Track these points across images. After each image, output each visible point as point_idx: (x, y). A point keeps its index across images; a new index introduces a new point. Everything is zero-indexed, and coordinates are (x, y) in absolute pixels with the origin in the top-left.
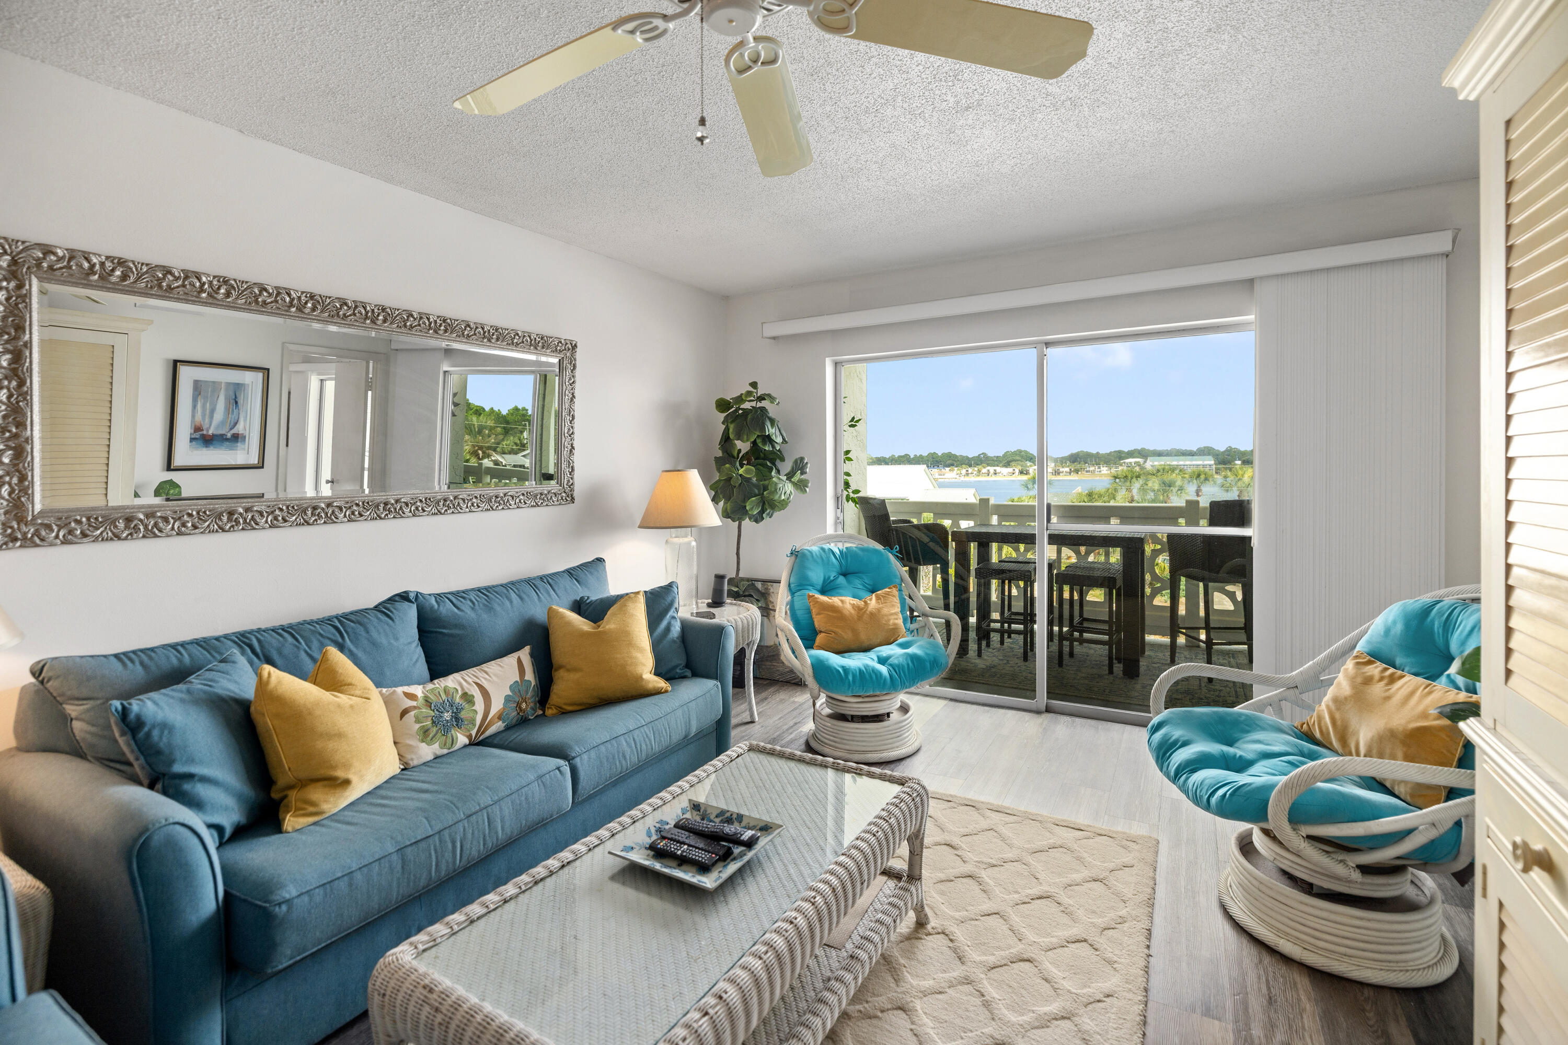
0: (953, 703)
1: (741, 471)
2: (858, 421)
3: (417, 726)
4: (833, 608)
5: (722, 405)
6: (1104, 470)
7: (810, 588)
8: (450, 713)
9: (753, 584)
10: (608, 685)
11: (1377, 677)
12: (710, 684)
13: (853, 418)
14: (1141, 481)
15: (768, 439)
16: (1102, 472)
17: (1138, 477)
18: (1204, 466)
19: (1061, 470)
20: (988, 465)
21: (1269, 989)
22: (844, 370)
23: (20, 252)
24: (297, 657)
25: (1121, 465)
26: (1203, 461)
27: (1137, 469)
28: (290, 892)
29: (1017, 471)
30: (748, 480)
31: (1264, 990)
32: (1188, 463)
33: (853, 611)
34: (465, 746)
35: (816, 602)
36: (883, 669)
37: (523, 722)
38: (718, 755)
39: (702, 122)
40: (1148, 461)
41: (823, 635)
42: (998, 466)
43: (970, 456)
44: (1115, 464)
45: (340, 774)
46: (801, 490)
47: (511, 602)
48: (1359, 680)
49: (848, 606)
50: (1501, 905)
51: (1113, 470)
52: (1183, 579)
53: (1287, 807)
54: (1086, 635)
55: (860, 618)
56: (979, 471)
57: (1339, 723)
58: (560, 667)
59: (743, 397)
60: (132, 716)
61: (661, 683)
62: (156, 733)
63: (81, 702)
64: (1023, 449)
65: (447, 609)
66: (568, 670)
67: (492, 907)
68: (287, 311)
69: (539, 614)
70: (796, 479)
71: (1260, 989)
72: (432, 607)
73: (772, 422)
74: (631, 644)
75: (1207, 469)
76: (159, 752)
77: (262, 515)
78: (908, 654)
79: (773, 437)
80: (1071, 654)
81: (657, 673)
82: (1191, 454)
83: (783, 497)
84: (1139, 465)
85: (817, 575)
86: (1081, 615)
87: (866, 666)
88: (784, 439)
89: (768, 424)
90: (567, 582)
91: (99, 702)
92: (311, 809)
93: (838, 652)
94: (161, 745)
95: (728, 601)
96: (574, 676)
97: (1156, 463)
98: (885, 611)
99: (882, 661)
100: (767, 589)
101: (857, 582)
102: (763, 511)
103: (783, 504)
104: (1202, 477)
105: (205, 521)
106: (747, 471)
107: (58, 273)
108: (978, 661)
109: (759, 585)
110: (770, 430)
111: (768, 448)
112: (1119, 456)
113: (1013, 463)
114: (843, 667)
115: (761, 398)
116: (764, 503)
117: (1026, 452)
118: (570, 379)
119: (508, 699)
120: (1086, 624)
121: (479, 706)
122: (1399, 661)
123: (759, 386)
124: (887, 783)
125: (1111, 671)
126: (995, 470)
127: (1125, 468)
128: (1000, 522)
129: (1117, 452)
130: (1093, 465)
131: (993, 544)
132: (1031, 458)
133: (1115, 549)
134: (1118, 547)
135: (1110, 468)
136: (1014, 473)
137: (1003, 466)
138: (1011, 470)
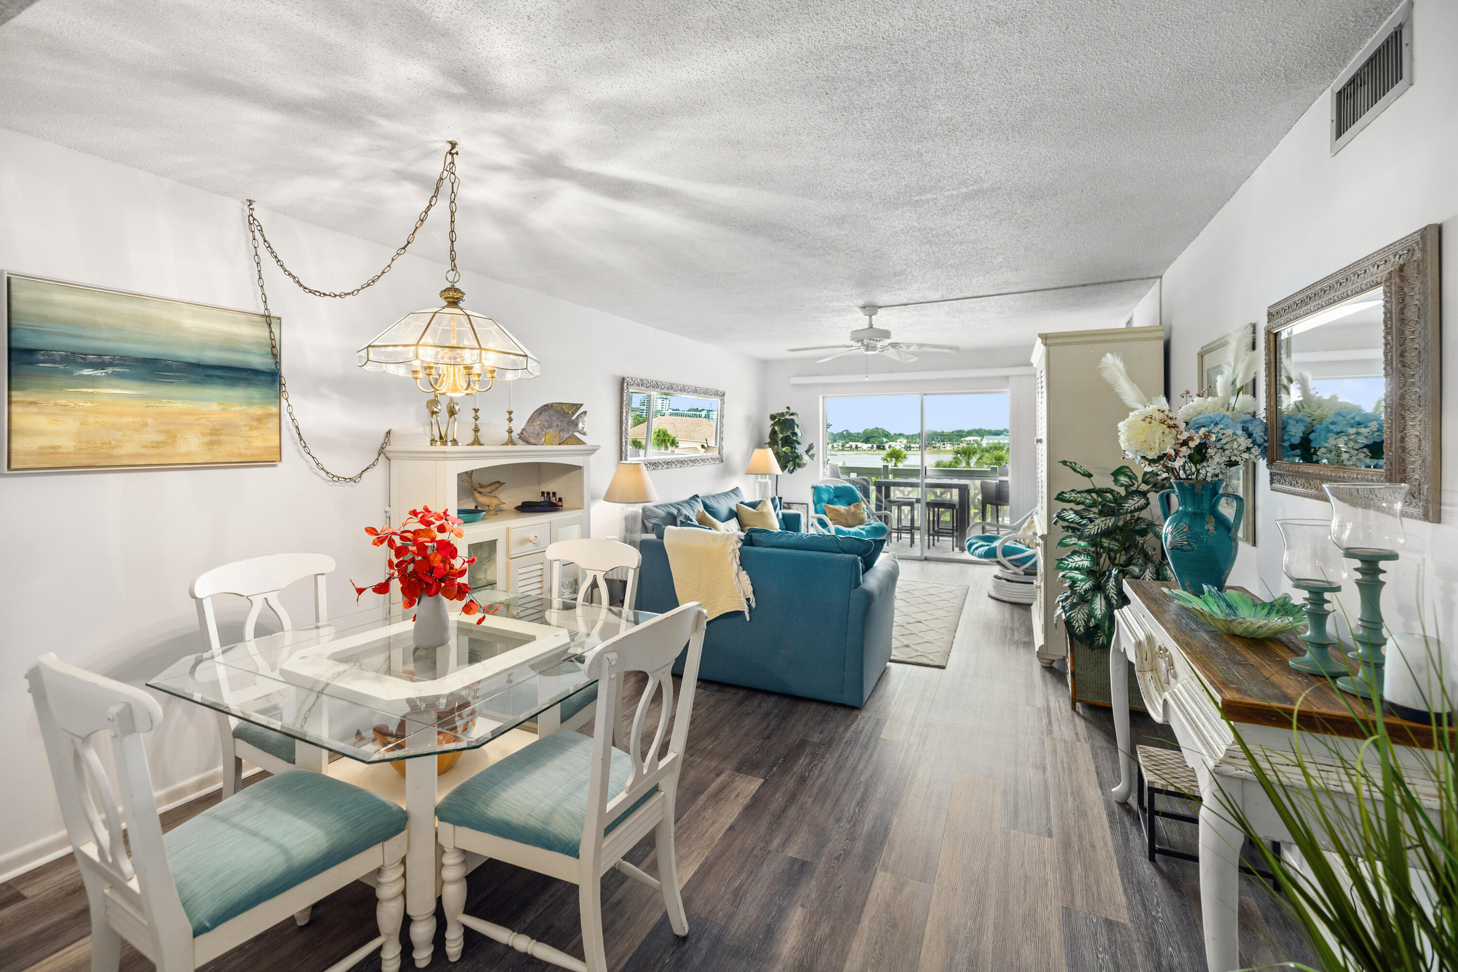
1: (783, 449)
4: (836, 510)
5: (773, 417)
6: (948, 447)
7: (823, 502)
15: (795, 434)
16: (947, 448)
17: (975, 453)
19: (913, 445)
22: (826, 400)
23: (628, 381)
25: (962, 442)
27: (976, 445)
29: (875, 446)
30: (787, 453)
33: (846, 511)
35: (828, 506)
40: (984, 439)
41: (833, 521)
42: (859, 442)
44: (957, 441)
46: (812, 459)
48: (1031, 522)
49: (844, 509)
51: (956, 447)
53: (1002, 550)
55: (848, 514)
59: (783, 414)
64: (880, 427)
70: (809, 453)
73: (797, 426)
74: (772, 517)
78: (871, 527)
79: (798, 433)
80: (934, 543)
83: (805, 462)
84: (977, 443)
85: (825, 497)
88: (802, 434)
89: (795, 427)
90: (733, 495)
97: (990, 441)
98: (858, 512)
99: (861, 529)
102: (794, 469)
103: (804, 465)
105: (652, 466)
106: (787, 449)
107: (633, 386)
110: (797, 430)
111: (795, 438)
112: (959, 435)
113: (872, 439)
114: (848, 531)
115: (792, 414)
116: (795, 464)
117: (883, 430)
123: (790, 409)
125: (953, 550)
126: (857, 446)
127: (964, 445)
128: (894, 478)
129: (958, 431)
130: (939, 442)
131: (892, 488)
132: (887, 435)
133: (955, 492)
134: (957, 490)
135: (953, 444)
136: (872, 448)
137: (863, 442)
138: (870, 445)
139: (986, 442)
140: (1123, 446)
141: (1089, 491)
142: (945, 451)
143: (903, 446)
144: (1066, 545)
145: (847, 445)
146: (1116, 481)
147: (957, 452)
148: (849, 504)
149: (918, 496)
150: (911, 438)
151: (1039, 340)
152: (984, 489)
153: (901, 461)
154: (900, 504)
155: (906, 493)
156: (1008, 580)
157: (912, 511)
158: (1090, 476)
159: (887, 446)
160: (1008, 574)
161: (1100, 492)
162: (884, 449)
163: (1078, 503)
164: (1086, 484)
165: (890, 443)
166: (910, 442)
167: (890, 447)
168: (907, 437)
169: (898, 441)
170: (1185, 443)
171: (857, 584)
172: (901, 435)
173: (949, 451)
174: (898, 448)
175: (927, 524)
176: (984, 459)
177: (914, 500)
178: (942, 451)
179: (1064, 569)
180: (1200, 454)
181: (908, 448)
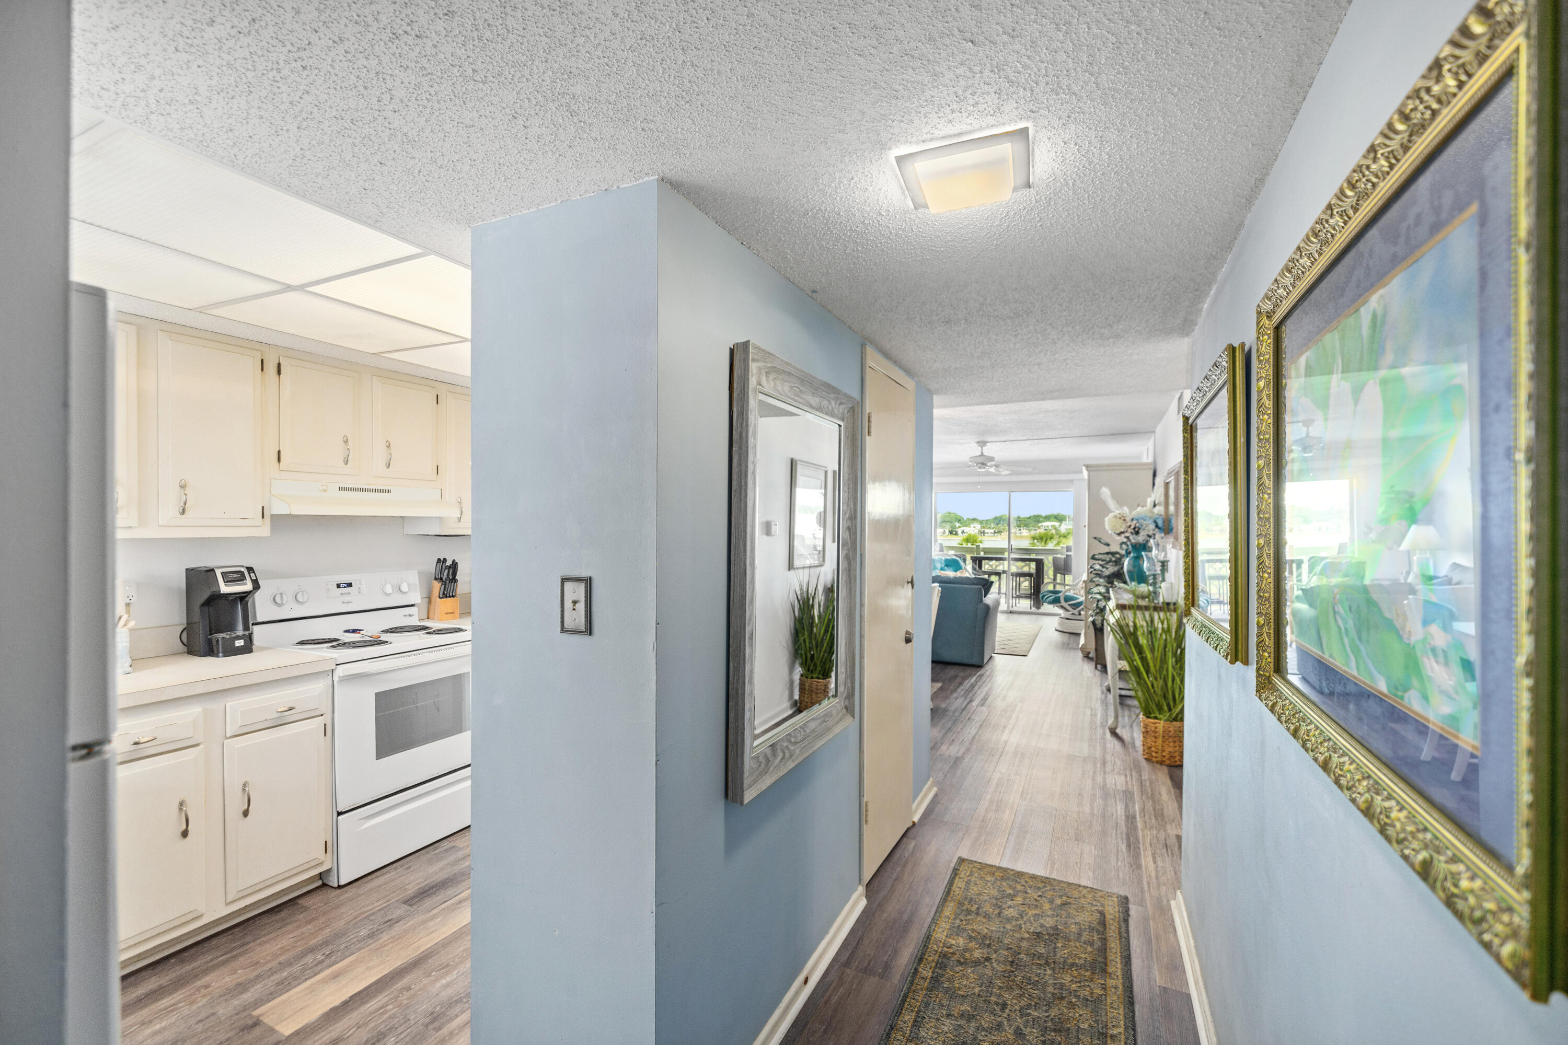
6: (1025, 532)
16: (1023, 534)
17: (1051, 538)
19: (987, 531)
25: (1039, 528)
40: (1063, 525)
44: (1034, 526)
51: (1033, 533)
84: (1055, 529)
112: (1036, 520)
127: (1042, 531)
129: (1034, 516)
133: (1033, 565)
134: (1034, 563)
135: (1029, 529)
139: (1065, 528)
140: (1107, 528)
141: (1108, 553)
142: (1022, 537)
144: (1094, 582)
146: (1121, 548)
147: (1034, 538)
148: (956, 571)
151: (1084, 468)
152: (1055, 560)
156: (1067, 619)
158: (1108, 545)
159: (959, 531)
160: (1068, 615)
161: (1113, 554)
162: (956, 534)
163: (1103, 561)
164: (1106, 549)
165: (963, 528)
166: (984, 527)
167: (963, 532)
168: (981, 522)
169: (972, 526)
170: (1130, 526)
171: (981, 601)
172: (974, 520)
173: (1026, 537)
174: (971, 533)
178: (1018, 537)
179: (1092, 593)
180: (1137, 532)
181: (982, 533)
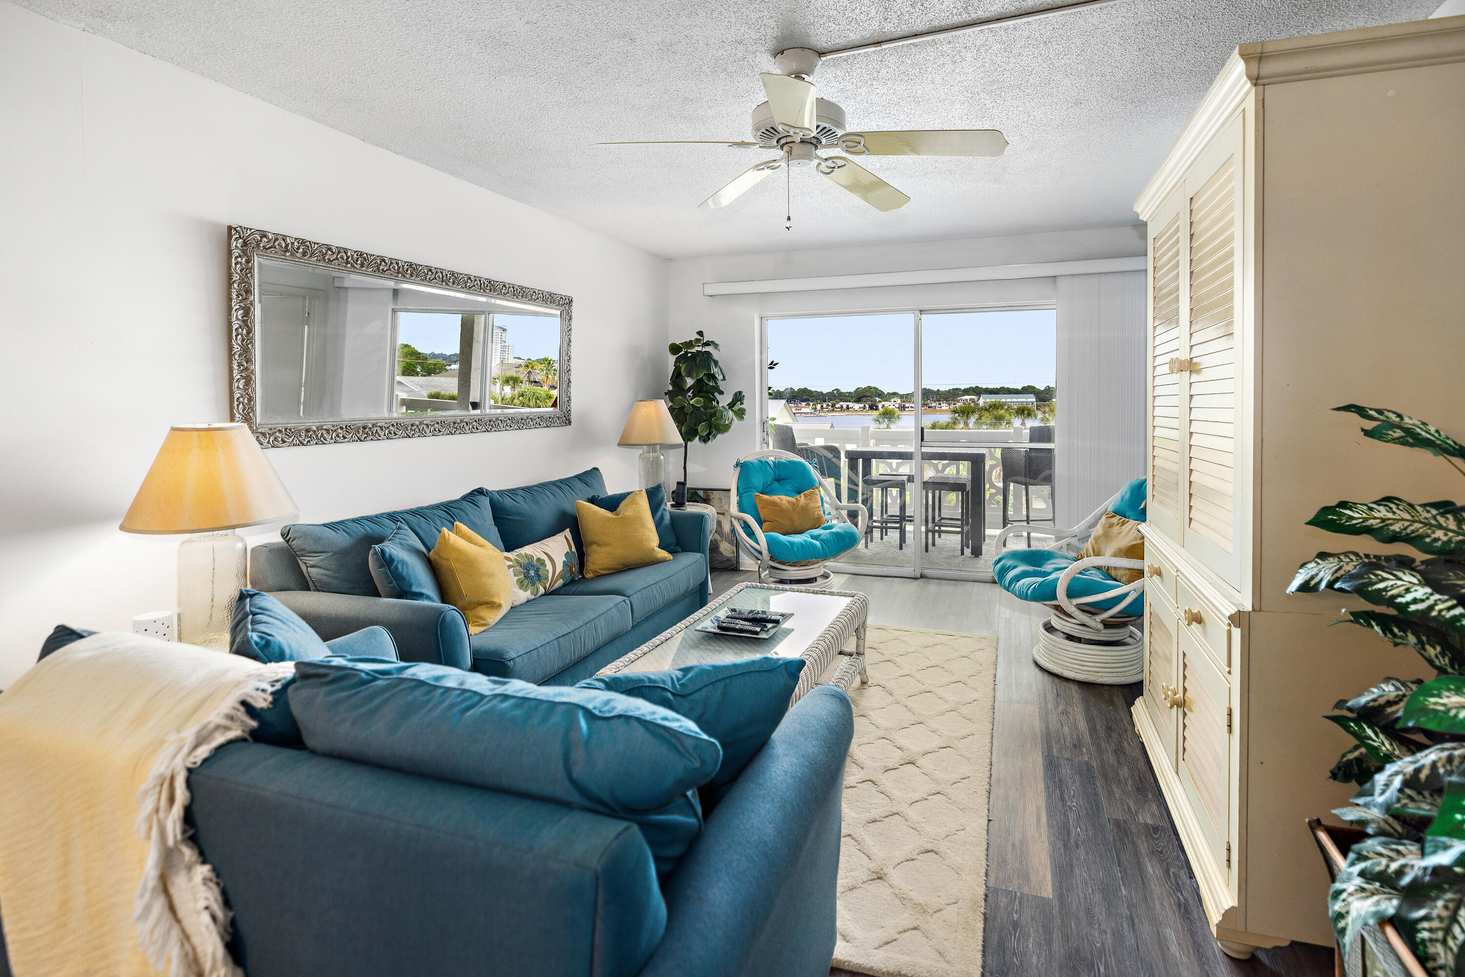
0: (854, 576)
1: (692, 402)
2: (775, 365)
3: (516, 578)
4: (774, 504)
5: (674, 349)
6: (945, 406)
7: (754, 490)
8: (533, 571)
9: (696, 493)
10: (632, 555)
11: (1116, 524)
12: (698, 555)
13: (772, 362)
14: (976, 416)
15: (713, 377)
16: (943, 408)
17: (973, 412)
18: (1027, 403)
19: (907, 405)
20: (842, 400)
21: (1057, 691)
22: (766, 324)
23: (248, 237)
24: (431, 530)
25: (958, 401)
26: (1026, 398)
27: (972, 405)
28: (513, 654)
29: (867, 406)
30: (697, 409)
31: (1055, 691)
32: (1014, 400)
33: (789, 506)
34: (542, 595)
35: (761, 499)
36: (817, 543)
37: (572, 582)
38: (701, 607)
39: (789, 218)
40: (981, 398)
41: (767, 523)
42: (850, 401)
43: (825, 392)
44: (953, 400)
45: (496, 600)
46: (740, 417)
47: (549, 498)
48: (1107, 526)
49: (784, 502)
50: (1184, 654)
51: (952, 406)
52: (1012, 485)
53: (1066, 587)
54: (942, 528)
55: (794, 510)
56: (833, 406)
57: (1096, 550)
58: (592, 543)
59: (693, 343)
60: (387, 555)
61: (663, 554)
62: (400, 566)
63: (317, 555)
64: (872, 386)
65: (508, 502)
66: (599, 545)
67: (639, 656)
68: (396, 276)
69: (568, 507)
70: (736, 408)
71: (1053, 692)
72: (499, 500)
73: (716, 363)
74: (643, 526)
75: (1029, 406)
76: (403, 579)
77: (382, 430)
78: (831, 532)
79: (717, 375)
80: (934, 544)
81: (661, 546)
82: (1016, 392)
83: (727, 423)
84: (974, 402)
85: (758, 481)
86: (940, 515)
87: (805, 541)
88: (724, 377)
89: (713, 364)
90: (578, 485)
91: (330, 554)
92: (482, 622)
93: (785, 534)
94: (404, 574)
95: (687, 503)
96: (604, 549)
97: (988, 400)
98: (812, 505)
99: (813, 537)
100: (708, 496)
101: (789, 487)
102: (710, 433)
103: (726, 428)
104: (1026, 412)
105: (350, 433)
106: (697, 402)
107: (269, 251)
108: (866, 551)
109: (701, 493)
110: (715, 370)
111: (711, 383)
112: (956, 394)
113: (864, 399)
114: (790, 542)
115: (707, 344)
116: (711, 427)
117: (875, 388)
118: (568, 327)
119: (565, 564)
120: (943, 521)
121: (549, 566)
122: (1127, 514)
123: (704, 334)
124: (843, 597)
125: (962, 554)
126: (848, 406)
127: (958, 404)
128: (877, 445)
129: (953, 390)
130: (935, 401)
131: (874, 461)
132: (880, 394)
133: (965, 465)
134: (966, 462)
135: (949, 405)
136: (864, 408)
137: (855, 402)
138: (862, 405)
139: (983, 401)
142: (942, 411)
143: (897, 406)
145: (837, 406)
147: (955, 412)
149: (911, 470)
150: (906, 398)
153: (894, 422)
154: (885, 484)
155: (894, 466)
156: (1070, 637)
157: (902, 494)
159: (880, 406)
160: (1073, 628)
162: (877, 409)
165: (883, 403)
166: (904, 402)
167: (883, 406)
168: (902, 397)
169: (892, 400)
172: (895, 394)
173: (946, 411)
174: (892, 407)
175: (924, 510)
176: (983, 419)
177: (905, 478)
178: (937, 411)
181: (902, 408)
